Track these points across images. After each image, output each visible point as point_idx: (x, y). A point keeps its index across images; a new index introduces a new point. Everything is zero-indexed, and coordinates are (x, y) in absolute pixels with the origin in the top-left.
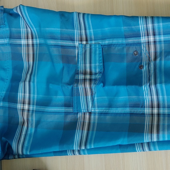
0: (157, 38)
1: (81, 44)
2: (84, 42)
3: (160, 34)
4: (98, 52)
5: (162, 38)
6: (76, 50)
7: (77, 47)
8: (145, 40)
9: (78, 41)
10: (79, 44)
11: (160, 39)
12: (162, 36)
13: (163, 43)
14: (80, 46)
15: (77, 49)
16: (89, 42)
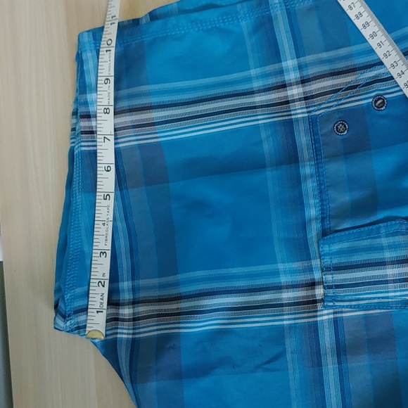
0: (292, 76)
1: (322, 300)
2: (319, 292)
3: (281, 72)
4: (346, 245)
5: (290, 63)
6: (344, 315)
7: (334, 313)
8: (301, 108)
9: (317, 311)
10: (326, 307)
11: (294, 69)
12: (284, 64)
13: (302, 59)
14: (331, 304)
15: (342, 312)
16: (317, 275)
